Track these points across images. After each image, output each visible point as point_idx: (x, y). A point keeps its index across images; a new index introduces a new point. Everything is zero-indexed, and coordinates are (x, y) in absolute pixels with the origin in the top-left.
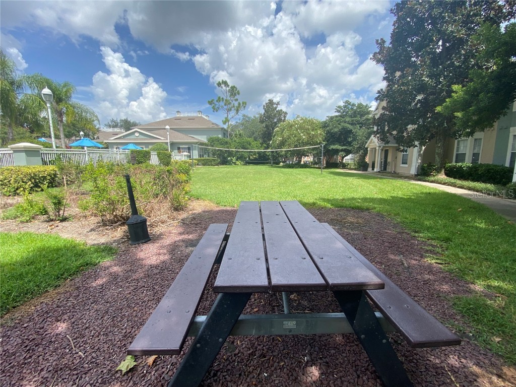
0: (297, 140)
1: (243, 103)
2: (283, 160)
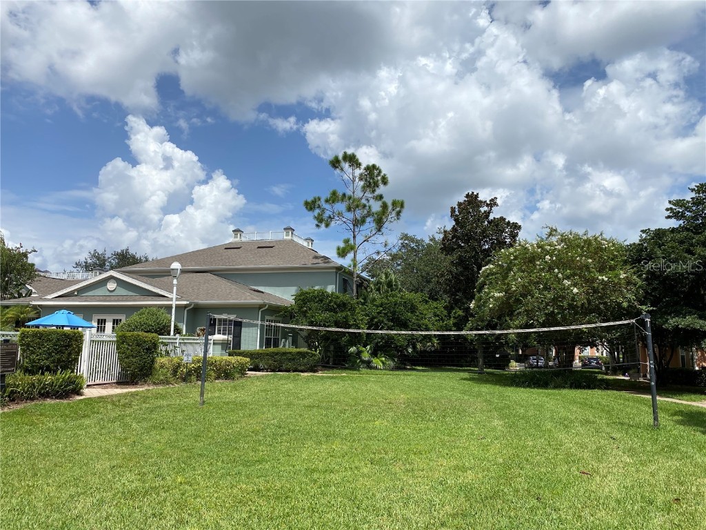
0: (555, 300)
1: (394, 203)
2: (520, 352)
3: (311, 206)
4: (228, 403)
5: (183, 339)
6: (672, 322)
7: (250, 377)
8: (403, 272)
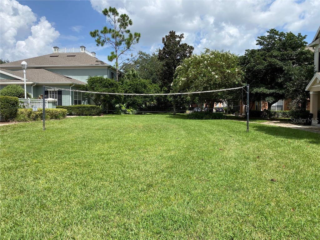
0: (207, 81)
2: (190, 106)
3: (94, 34)
4: (57, 129)
5: (32, 100)
6: (255, 90)
7: (68, 118)
8: (140, 70)
